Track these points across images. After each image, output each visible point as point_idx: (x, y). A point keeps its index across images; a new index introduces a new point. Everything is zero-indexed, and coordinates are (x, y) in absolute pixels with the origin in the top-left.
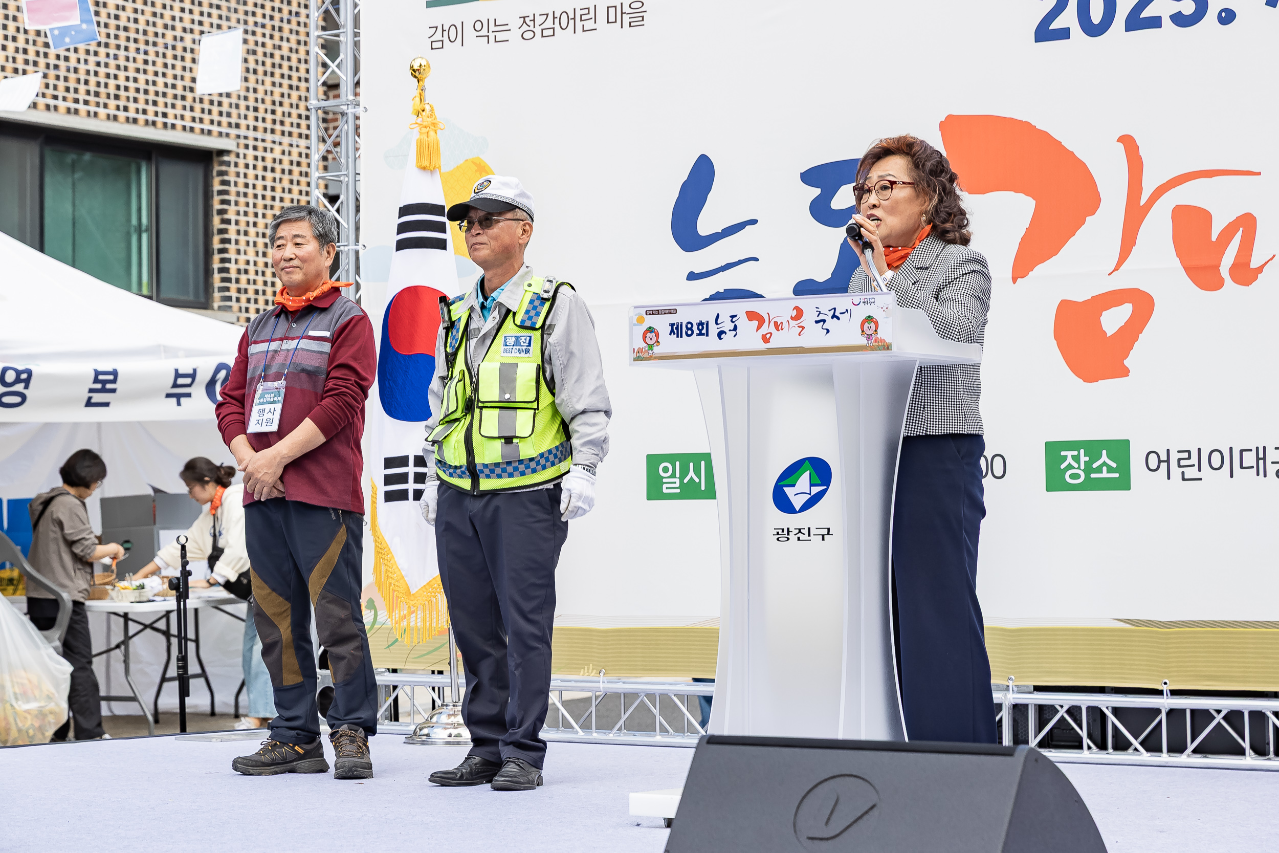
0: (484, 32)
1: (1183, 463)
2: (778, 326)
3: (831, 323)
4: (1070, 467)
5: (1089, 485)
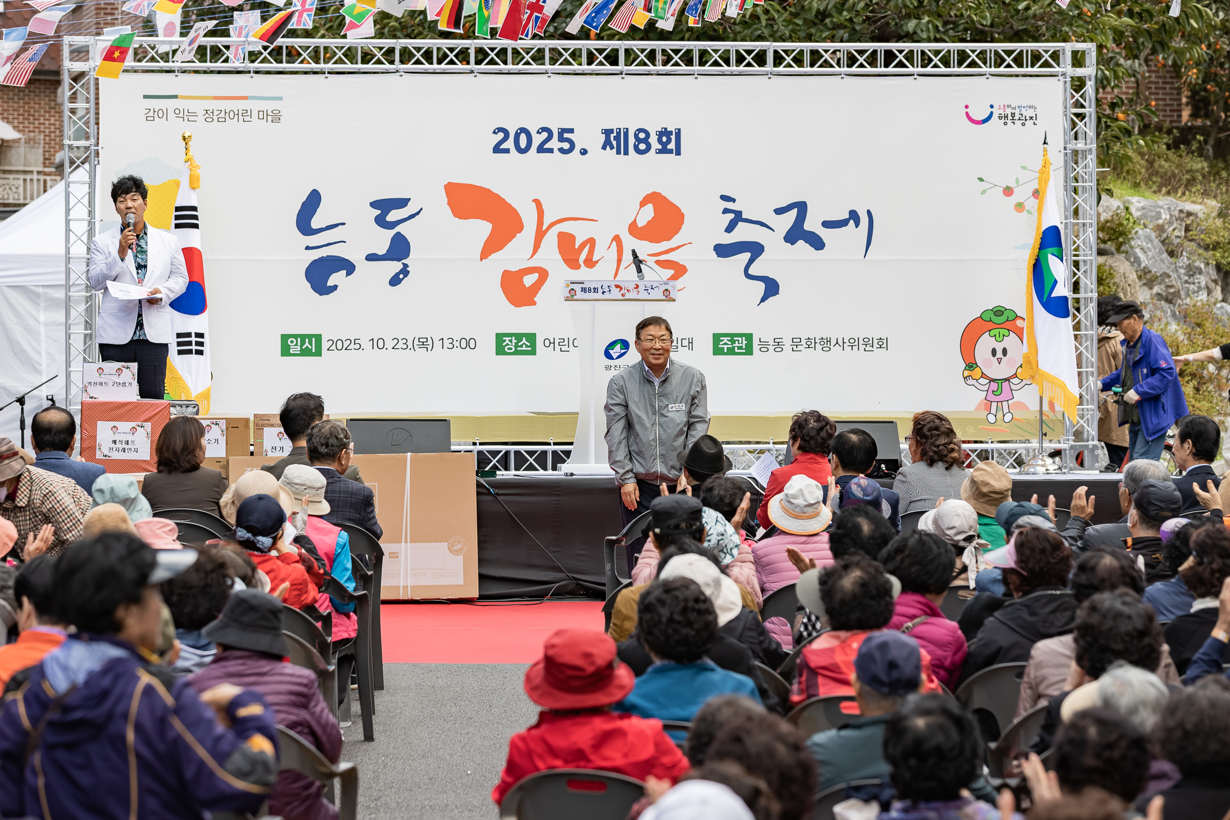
0: (181, 115)
1: (561, 344)
2: (628, 291)
4: (507, 344)
5: (517, 353)
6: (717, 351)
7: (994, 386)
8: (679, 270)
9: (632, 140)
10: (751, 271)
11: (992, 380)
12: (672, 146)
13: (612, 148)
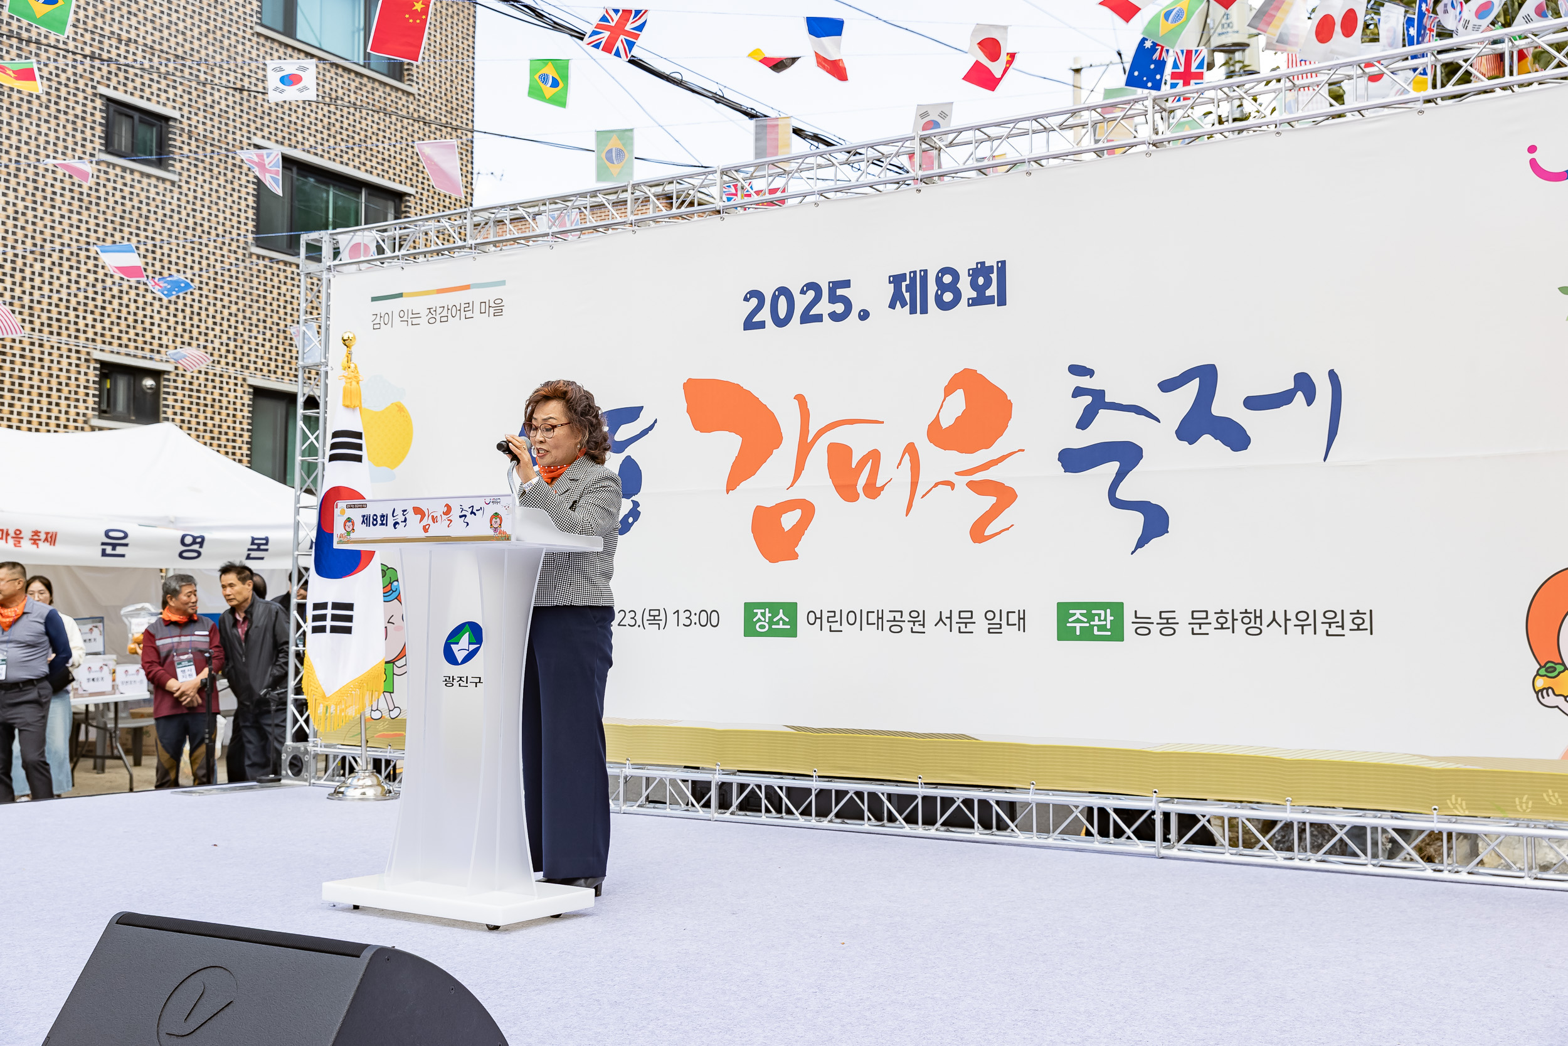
0: (405, 318)
1: (830, 619)
2: (434, 520)
3: (470, 518)
4: (759, 620)
5: (772, 633)
6: (1065, 633)
8: (1005, 496)
9: (932, 288)
10: (1121, 494)
12: (992, 291)
13: (903, 305)
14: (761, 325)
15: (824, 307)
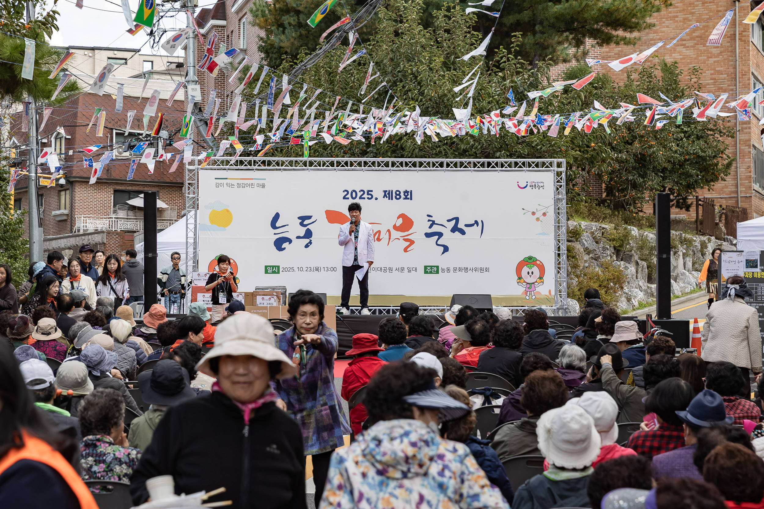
0: (228, 185)
6: (426, 272)
7: (528, 285)
8: (412, 242)
9: (394, 195)
10: (438, 243)
11: (528, 283)
12: (409, 197)
13: (387, 197)
14: (348, 198)
15: (365, 196)
